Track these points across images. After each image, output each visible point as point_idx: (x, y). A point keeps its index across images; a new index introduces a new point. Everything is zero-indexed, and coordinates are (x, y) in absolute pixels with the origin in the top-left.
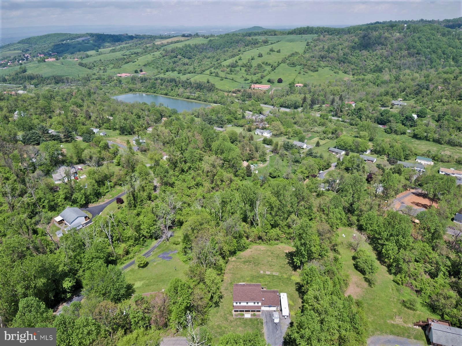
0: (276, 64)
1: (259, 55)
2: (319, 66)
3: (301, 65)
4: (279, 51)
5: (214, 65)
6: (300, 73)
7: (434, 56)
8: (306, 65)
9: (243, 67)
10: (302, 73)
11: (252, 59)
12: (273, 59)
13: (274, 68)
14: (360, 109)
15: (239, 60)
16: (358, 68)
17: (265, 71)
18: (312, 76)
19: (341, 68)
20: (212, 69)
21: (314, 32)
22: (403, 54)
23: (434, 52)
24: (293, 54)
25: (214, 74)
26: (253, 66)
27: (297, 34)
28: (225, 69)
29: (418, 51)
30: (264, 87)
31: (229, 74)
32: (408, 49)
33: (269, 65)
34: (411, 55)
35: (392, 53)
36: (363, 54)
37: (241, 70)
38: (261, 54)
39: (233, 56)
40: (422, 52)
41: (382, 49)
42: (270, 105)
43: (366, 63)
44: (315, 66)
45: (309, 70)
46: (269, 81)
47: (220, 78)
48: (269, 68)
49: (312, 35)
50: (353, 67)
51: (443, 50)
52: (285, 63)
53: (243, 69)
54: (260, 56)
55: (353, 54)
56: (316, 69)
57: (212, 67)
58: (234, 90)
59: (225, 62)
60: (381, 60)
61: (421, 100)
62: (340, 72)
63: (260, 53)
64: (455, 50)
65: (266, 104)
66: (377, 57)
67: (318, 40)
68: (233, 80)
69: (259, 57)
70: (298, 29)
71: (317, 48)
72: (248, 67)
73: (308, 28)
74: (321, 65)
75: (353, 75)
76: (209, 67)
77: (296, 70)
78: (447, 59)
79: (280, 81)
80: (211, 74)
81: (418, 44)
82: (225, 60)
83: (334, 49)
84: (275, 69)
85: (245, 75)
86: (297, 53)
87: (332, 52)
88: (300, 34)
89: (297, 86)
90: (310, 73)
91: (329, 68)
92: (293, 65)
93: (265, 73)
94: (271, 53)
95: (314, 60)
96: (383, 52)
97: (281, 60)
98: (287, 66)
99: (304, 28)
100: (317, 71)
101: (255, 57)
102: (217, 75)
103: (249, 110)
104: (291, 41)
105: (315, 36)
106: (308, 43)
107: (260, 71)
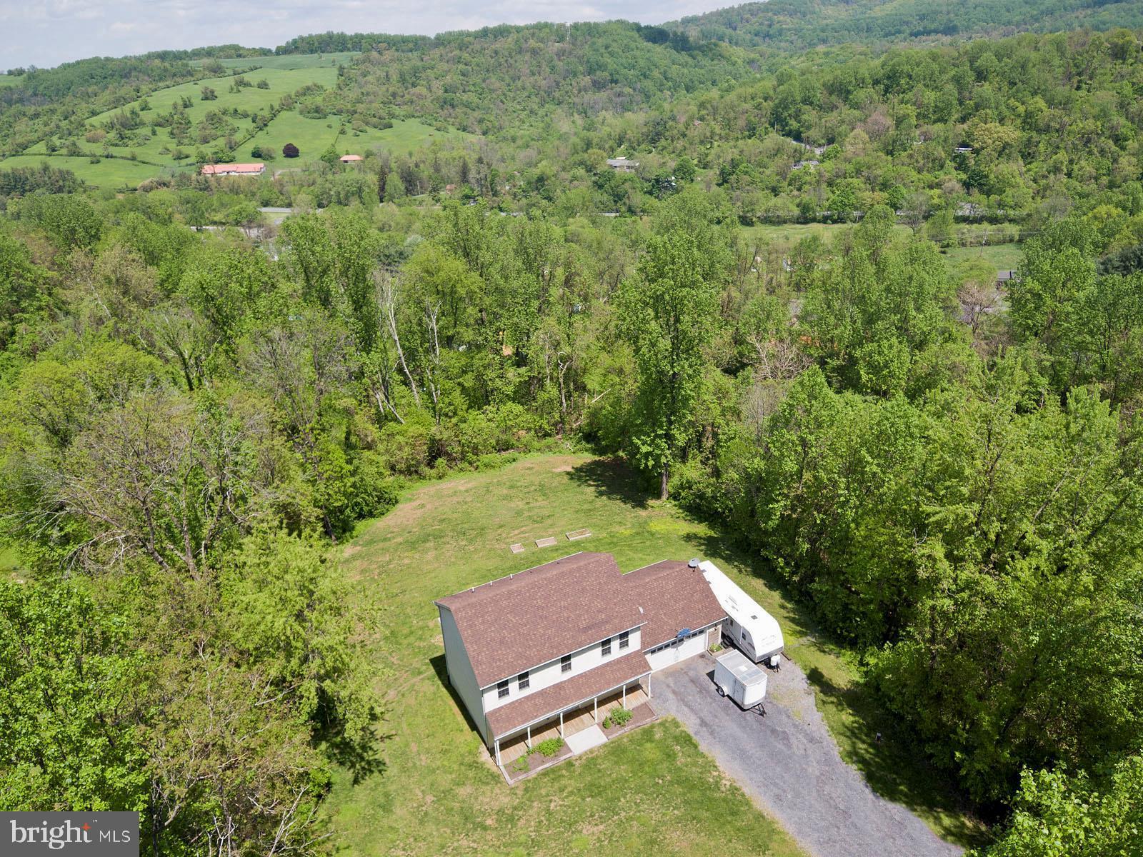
0: (266, 113)
1: (205, 93)
2: (393, 116)
3: (339, 112)
4: (263, 85)
5: (58, 127)
6: (343, 132)
7: (648, 84)
8: (355, 112)
9: (160, 125)
10: (350, 132)
11: (186, 106)
12: (252, 101)
13: (263, 125)
14: (541, 179)
15: (142, 110)
16: (492, 118)
17: (235, 130)
18: (381, 138)
19: (451, 120)
20: (55, 138)
21: (349, 46)
22: (583, 84)
23: (645, 76)
24: (308, 88)
25: (64, 151)
26: (194, 121)
27: (304, 52)
28: (100, 132)
29: (611, 75)
30: (248, 169)
31: (116, 145)
32: (590, 71)
33: (245, 116)
34: (598, 85)
35: (557, 84)
36: (491, 87)
37: (154, 133)
38: (212, 92)
39: (118, 102)
40: (621, 78)
41: (534, 74)
42: (281, 206)
43: (505, 106)
44: (383, 113)
45: (367, 124)
46: (257, 154)
47: (89, 159)
48: (246, 124)
49: (345, 53)
50: (477, 114)
51: (662, 70)
52: (290, 109)
53: (163, 133)
54: (209, 96)
55: (467, 89)
56: (385, 121)
57: (52, 134)
58: (147, 182)
59: (94, 118)
60: (537, 100)
61: (671, 149)
62: (452, 129)
63: (207, 88)
64: (685, 71)
65: (266, 204)
66: (527, 94)
67: (368, 60)
68: (133, 158)
69: (206, 98)
70: (302, 39)
71: (369, 78)
72: (176, 124)
73: (330, 36)
74: (397, 113)
75: (484, 133)
76: (39, 134)
77: (329, 126)
78: (675, 88)
79: (291, 152)
80: (54, 150)
81: (607, 59)
82: (94, 114)
83: (418, 78)
84: (266, 125)
85: (172, 146)
86: (319, 87)
87: (414, 85)
88: (312, 52)
89: (346, 162)
90: (371, 131)
91: (419, 120)
92: (318, 113)
93: (238, 137)
94: (240, 88)
95: (371, 102)
96: (536, 81)
97: (279, 102)
98: (301, 117)
99: (320, 36)
100: (391, 126)
101: (192, 100)
102: (75, 153)
103: (215, 223)
104: (292, 67)
105: (357, 55)
106: (341, 68)
107: (219, 133)
